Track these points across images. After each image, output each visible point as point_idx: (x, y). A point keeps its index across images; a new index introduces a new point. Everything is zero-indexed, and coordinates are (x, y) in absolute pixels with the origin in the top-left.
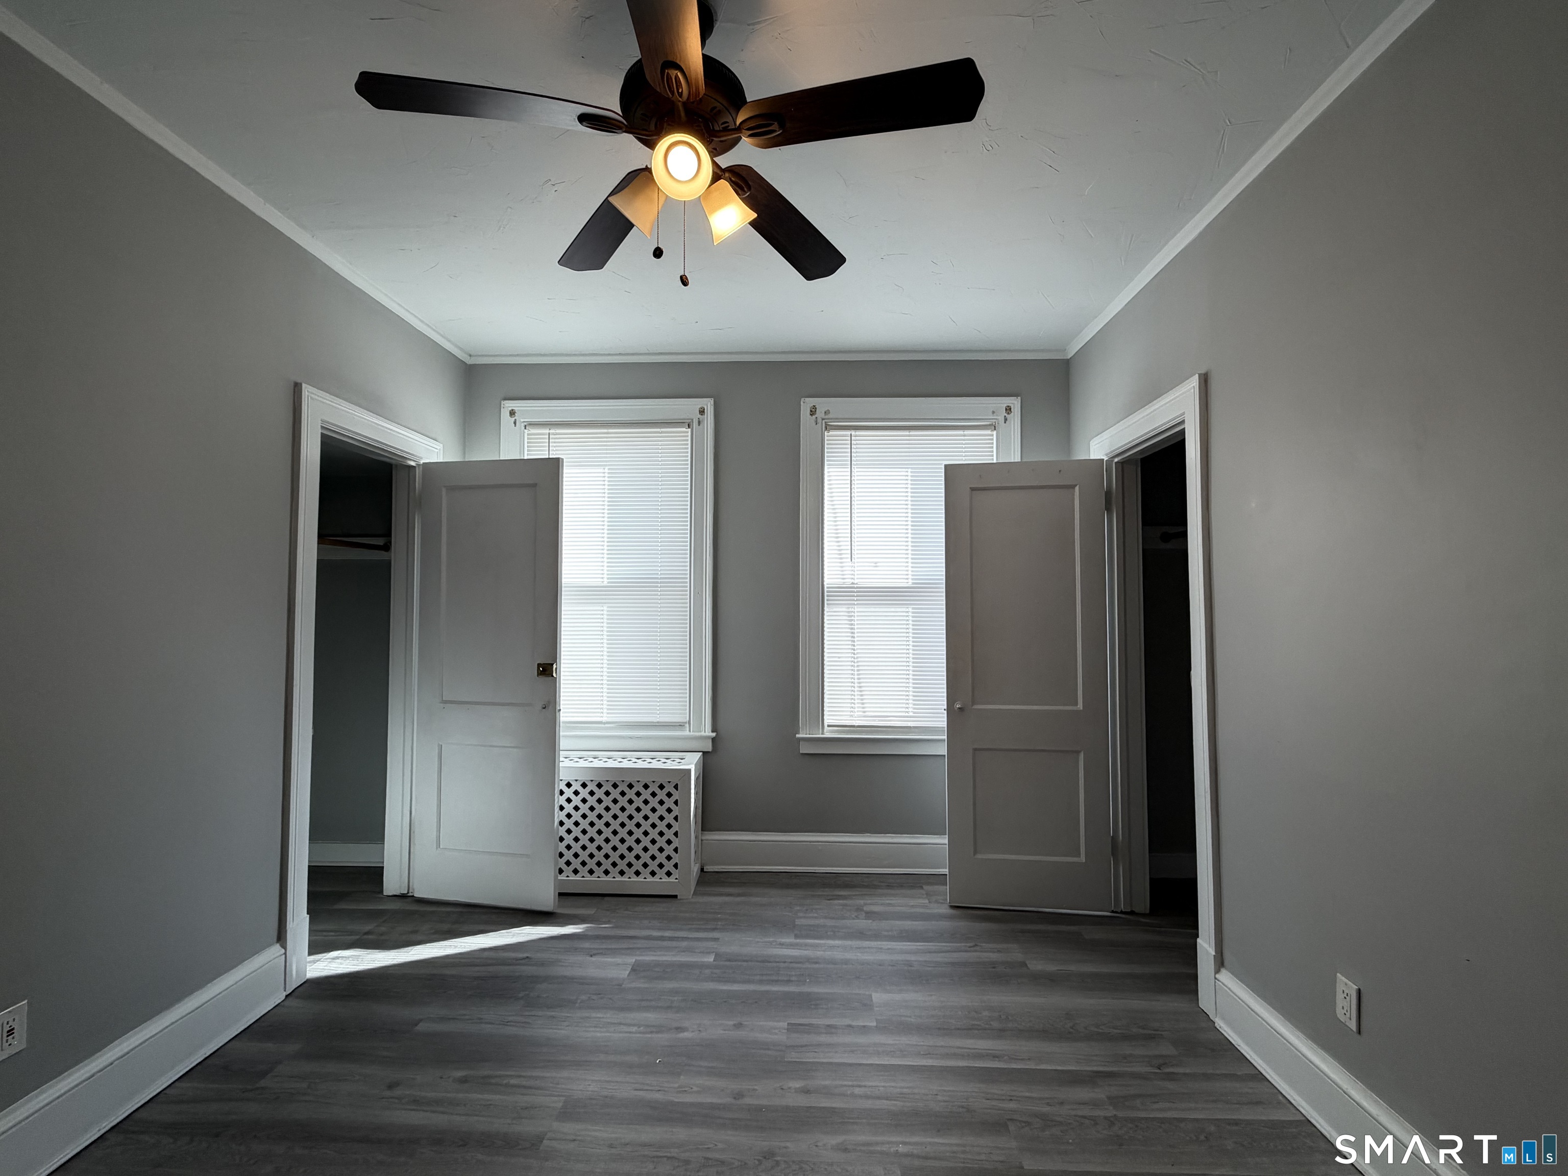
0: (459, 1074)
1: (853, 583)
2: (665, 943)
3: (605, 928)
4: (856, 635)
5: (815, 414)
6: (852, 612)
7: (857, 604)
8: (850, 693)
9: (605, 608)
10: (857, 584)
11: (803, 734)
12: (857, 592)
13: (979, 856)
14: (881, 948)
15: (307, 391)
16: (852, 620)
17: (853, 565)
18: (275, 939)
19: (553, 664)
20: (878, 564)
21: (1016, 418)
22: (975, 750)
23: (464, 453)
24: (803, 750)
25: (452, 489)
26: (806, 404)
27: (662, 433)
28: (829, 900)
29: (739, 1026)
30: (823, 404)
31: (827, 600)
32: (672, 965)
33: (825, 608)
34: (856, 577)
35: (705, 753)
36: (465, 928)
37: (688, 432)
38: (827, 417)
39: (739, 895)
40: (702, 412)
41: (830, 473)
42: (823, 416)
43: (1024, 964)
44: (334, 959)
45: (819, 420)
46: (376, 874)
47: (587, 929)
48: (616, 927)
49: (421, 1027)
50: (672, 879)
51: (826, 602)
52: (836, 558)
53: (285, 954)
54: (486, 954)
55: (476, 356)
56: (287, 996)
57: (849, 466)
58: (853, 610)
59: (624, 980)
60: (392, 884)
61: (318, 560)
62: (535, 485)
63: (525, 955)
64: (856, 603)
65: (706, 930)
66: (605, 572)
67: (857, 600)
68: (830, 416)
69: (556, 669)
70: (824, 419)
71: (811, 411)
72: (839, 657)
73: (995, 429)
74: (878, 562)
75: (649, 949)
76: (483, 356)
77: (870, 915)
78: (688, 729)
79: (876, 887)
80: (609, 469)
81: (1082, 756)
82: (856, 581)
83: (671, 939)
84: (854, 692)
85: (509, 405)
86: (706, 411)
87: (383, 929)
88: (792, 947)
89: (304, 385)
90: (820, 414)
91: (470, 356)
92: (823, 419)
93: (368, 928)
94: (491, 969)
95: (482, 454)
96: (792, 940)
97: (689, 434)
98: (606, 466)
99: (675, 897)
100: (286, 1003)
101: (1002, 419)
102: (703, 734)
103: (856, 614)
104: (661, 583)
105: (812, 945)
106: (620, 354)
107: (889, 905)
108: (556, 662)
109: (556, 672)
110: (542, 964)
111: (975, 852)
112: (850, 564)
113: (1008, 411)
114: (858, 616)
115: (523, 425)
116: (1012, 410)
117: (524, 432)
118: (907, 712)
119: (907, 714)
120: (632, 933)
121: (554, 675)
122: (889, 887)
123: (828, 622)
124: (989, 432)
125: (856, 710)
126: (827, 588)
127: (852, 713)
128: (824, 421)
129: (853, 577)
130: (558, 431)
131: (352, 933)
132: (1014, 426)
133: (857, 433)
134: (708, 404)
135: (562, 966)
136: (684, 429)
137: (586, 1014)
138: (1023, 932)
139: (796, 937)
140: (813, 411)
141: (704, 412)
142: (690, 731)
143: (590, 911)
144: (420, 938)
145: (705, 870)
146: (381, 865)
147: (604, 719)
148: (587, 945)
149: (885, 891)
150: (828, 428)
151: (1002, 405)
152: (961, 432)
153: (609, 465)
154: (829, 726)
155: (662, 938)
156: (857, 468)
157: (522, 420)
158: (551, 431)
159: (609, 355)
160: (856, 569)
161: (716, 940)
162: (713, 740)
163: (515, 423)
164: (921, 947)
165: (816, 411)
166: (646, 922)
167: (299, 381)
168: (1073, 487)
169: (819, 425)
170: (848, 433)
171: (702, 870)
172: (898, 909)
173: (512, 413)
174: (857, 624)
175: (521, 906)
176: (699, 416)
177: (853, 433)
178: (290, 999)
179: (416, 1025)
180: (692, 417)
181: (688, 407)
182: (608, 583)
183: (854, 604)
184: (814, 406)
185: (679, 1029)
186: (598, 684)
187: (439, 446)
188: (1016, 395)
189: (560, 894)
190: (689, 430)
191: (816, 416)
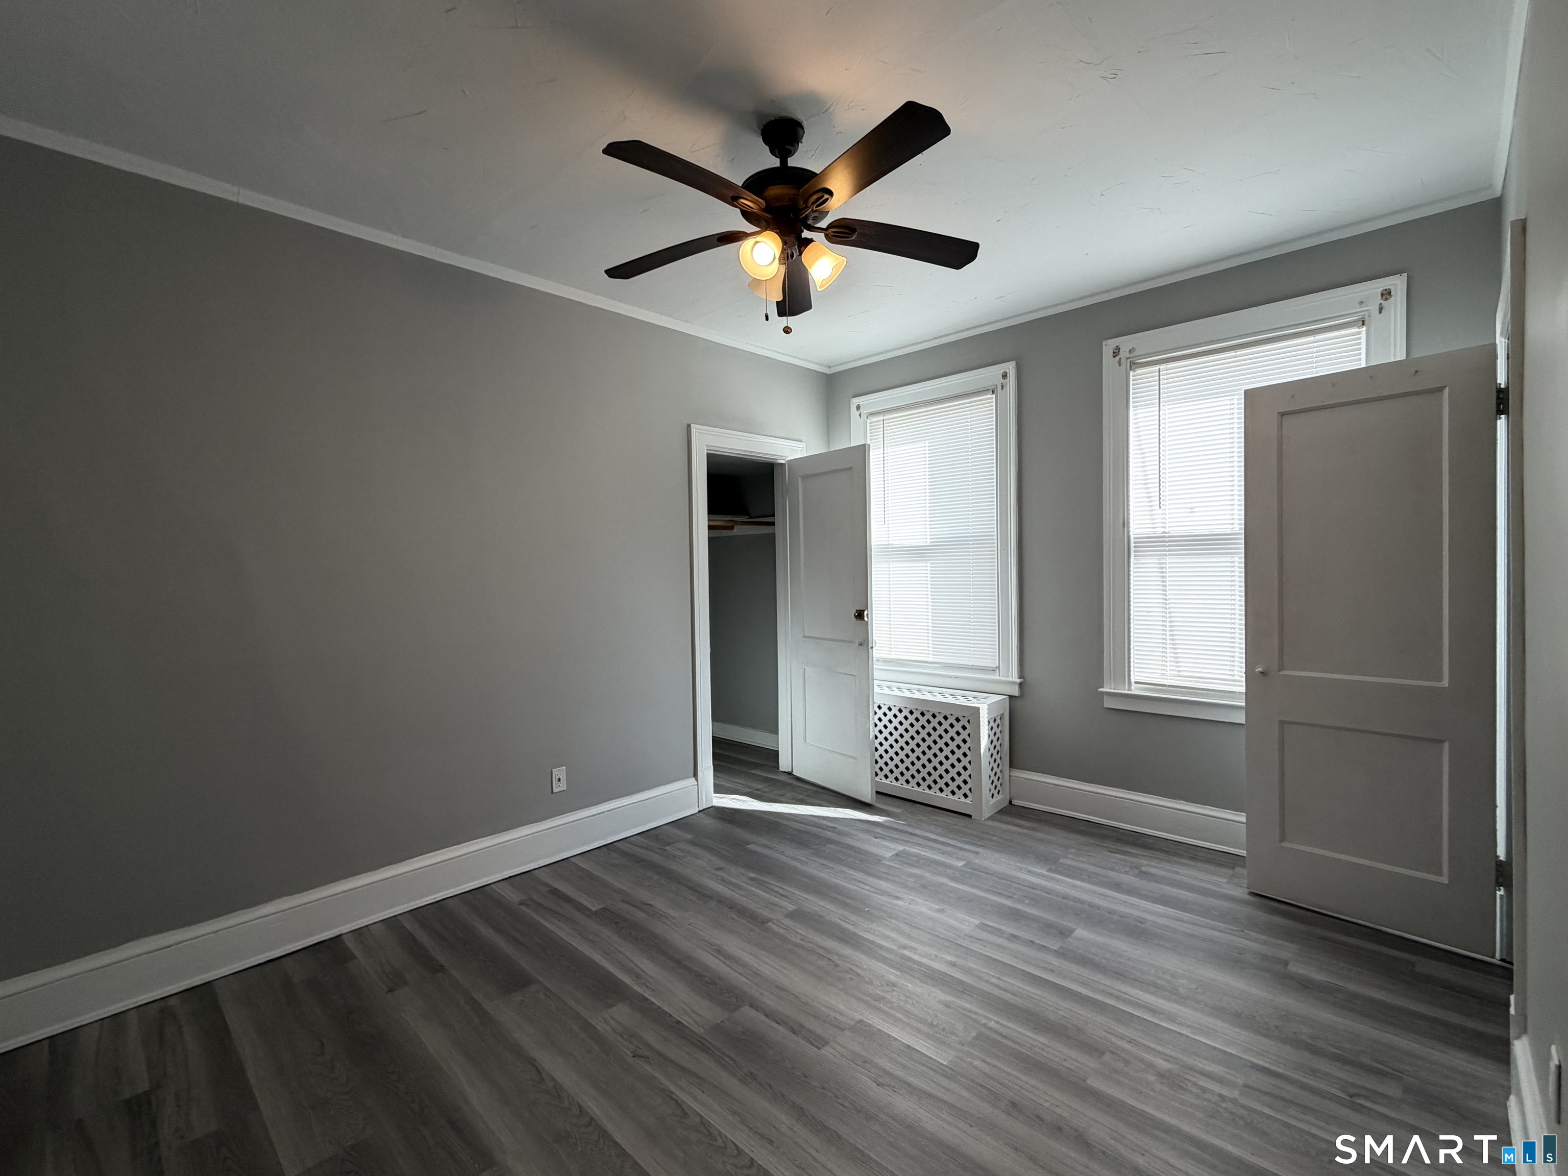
0: (752, 875)
1: (1164, 532)
2: (931, 844)
3: (900, 824)
4: (1168, 588)
5: (1119, 354)
6: (1163, 563)
7: (1169, 555)
8: (1161, 650)
9: (929, 565)
10: (1169, 533)
11: (1106, 688)
12: (1169, 541)
13: (1286, 844)
14: (1126, 902)
15: (694, 427)
16: (1163, 572)
17: (1164, 512)
18: (692, 775)
19: (864, 611)
20: (1195, 510)
21: (1398, 306)
22: (1282, 723)
23: (828, 444)
24: (1107, 705)
25: (805, 477)
26: (1109, 346)
27: (971, 402)
28: (1111, 852)
29: (942, 911)
30: (1126, 343)
31: (1135, 551)
32: (926, 859)
33: (1132, 559)
34: (1168, 525)
35: (1010, 697)
36: (811, 800)
37: (992, 398)
38: (1132, 355)
39: (1027, 828)
40: (1005, 376)
41: (1134, 415)
42: (1128, 355)
43: (1286, 963)
44: (732, 799)
45: (1123, 361)
46: (774, 755)
47: (886, 821)
48: (908, 825)
49: (751, 847)
50: (968, 801)
51: (1132, 554)
52: (1145, 506)
53: (698, 785)
54: (812, 818)
55: (833, 366)
56: (700, 811)
57: (1158, 405)
58: (1164, 561)
59: (885, 858)
60: (784, 764)
61: (709, 538)
62: (851, 469)
63: (834, 826)
64: (1168, 553)
65: (973, 844)
66: (928, 533)
67: (1169, 550)
68: (1135, 354)
69: (867, 614)
70: (1129, 358)
71: (1114, 353)
72: (1148, 612)
73: (1363, 324)
74: (1195, 507)
75: (920, 845)
76: (837, 365)
77: (1143, 875)
78: (998, 674)
79: (1176, 854)
80: (929, 443)
81: (1446, 746)
82: (1167, 530)
83: (942, 843)
84: (1166, 649)
85: (856, 401)
86: (1008, 375)
87: (767, 789)
88: (1043, 878)
89: (692, 425)
90: (1124, 354)
91: (830, 367)
92: (1127, 359)
93: (759, 787)
94: (808, 828)
95: (840, 445)
96: (1044, 872)
97: (994, 400)
98: (926, 440)
99: (970, 816)
100: (697, 815)
101: (1374, 309)
102: (1010, 679)
103: (1168, 566)
104: (972, 540)
105: (1057, 880)
106: (935, 338)
107: (1177, 873)
108: (867, 609)
109: (867, 617)
110: (840, 833)
111: (1283, 839)
112: (1160, 511)
113: (1384, 297)
114: (1169, 567)
115: (866, 416)
116: (1392, 293)
117: (867, 422)
118: (1232, 675)
119: (1231, 678)
120: (917, 832)
121: (866, 619)
122: (1194, 858)
123: (1135, 575)
124: (1356, 330)
125: (1168, 668)
126: (1134, 538)
127: (1163, 672)
128: (1129, 360)
129: (1164, 525)
130: (891, 416)
131: (749, 787)
132: (1395, 318)
133: (1168, 366)
134: (1010, 367)
135: (853, 838)
136: (989, 396)
137: (844, 869)
138: (1323, 938)
139: (1050, 870)
140: (1116, 352)
141: (1006, 376)
142: (999, 676)
143: (898, 811)
144: (782, 799)
145: (1013, 803)
146: (777, 749)
147: (930, 660)
148: (878, 830)
149: (1188, 862)
150: (1134, 365)
151: (1376, 290)
152: (1311, 338)
153: (929, 439)
154: (1136, 683)
155: (935, 841)
156: (1168, 405)
157: (865, 412)
158: (885, 418)
159: (926, 341)
160: (1168, 516)
161: (977, 853)
162: (1021, 685)
163: (860, 415)
164: (1173, 914)
165: (1119, 351)
166: (932, 827)
167: (689, 423)
168: (1441, 389)
169: (1123, 366)
170: (1156, 368)
171: (1010, 802)
172: (1185, 879)
173: (858, 407)
174: (1169, 576)
175: (852, 796)
176: (1002, 381)
177: (1163, 367)
178: (701, 813)
179: (749, 844)
180: (996, 383)
181: (992, 374)
182: (931, 542)
183: (1166, 555)
184: (1117, 347)
185: (897, 898)
186: (924, 629)
187: (803, 445)
188: (1398, 272)
189: (877, 792)
190: (994, 396)
191: (1120, 356)
